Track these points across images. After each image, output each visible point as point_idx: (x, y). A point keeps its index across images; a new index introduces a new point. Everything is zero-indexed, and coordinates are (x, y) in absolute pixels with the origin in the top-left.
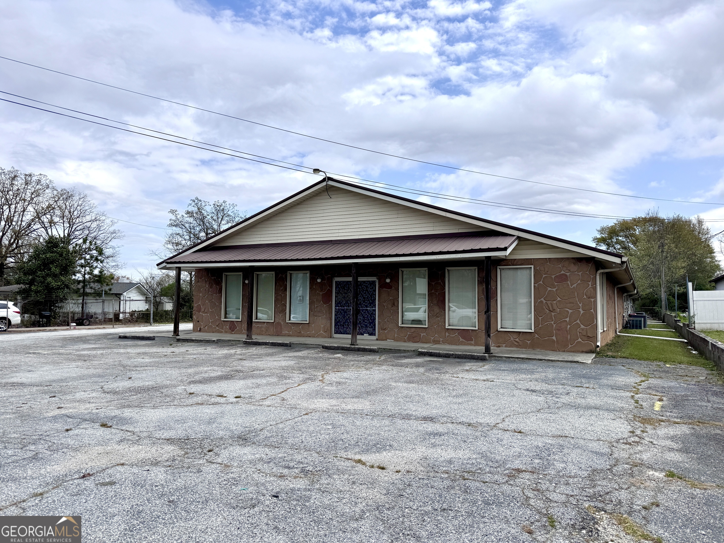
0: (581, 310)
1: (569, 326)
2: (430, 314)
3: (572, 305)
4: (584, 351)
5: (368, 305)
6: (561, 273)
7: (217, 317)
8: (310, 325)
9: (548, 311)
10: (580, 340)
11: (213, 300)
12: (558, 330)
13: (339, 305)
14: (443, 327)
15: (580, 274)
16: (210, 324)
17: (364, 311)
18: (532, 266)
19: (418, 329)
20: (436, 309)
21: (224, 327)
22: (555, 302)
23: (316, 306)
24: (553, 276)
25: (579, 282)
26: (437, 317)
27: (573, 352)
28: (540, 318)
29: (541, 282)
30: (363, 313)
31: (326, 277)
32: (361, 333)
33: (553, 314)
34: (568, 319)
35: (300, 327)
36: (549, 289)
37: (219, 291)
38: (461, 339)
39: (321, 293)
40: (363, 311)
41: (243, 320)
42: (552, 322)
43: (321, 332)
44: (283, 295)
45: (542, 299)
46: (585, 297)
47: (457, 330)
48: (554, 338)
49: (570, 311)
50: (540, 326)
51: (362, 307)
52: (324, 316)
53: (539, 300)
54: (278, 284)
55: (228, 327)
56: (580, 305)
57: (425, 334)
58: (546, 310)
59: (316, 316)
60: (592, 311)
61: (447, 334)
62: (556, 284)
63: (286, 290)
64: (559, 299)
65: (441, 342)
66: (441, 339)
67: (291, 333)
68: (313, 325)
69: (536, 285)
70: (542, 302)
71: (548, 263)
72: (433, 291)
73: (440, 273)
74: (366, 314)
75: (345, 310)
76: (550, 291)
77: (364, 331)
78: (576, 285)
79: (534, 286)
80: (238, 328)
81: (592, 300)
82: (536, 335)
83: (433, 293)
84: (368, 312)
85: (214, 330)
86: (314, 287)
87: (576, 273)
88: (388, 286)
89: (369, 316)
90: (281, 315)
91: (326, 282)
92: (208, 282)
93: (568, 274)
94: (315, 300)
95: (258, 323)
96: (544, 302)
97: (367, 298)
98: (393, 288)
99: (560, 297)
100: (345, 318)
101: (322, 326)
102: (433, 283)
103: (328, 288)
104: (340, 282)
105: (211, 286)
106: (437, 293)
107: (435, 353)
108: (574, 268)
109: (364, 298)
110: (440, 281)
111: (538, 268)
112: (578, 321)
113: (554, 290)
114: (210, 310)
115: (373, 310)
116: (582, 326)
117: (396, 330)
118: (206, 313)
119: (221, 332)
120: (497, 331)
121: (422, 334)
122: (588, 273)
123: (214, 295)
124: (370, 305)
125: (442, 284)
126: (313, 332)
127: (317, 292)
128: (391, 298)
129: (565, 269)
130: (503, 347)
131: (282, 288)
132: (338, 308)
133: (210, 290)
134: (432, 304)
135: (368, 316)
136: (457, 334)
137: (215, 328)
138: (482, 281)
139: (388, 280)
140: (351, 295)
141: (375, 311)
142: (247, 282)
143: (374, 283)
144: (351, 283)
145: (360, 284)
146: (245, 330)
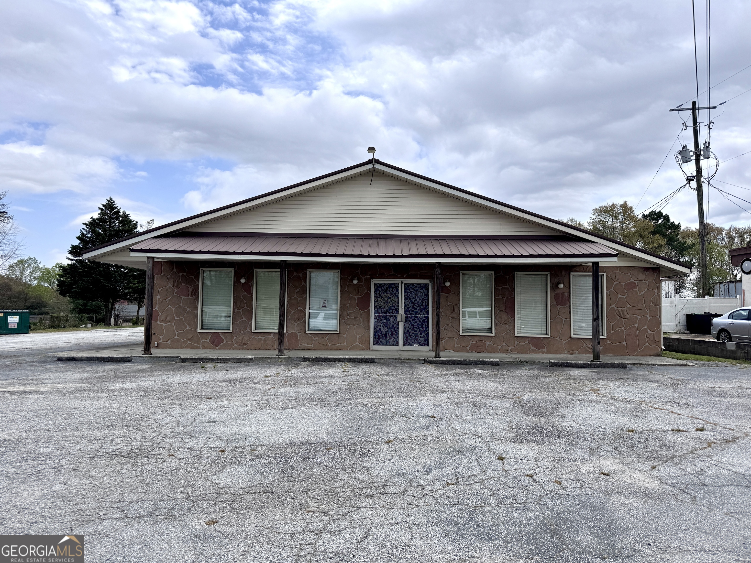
0: (648, 316)
1: (638, 332)
2: (497, 322)
3: (640, 311)
4: (652, 354)
5: (419, 312)
6: (631, 281)
7: (188, 328)
8: (341, 335)
9: (619, 318)
10: (647, 344)
11: (181, 305)
12: (629, 335)
13: (380, 312)
14: (512, 335)
15: (647, 282)
16: (176, 337)
17: (413, 318)
18: (605, 274)
19: (483, 338)
20: (504, 316)
21: (201, 341)
22: (625, 309)
23: (348, 312)
24: (623, 284)
25: (646, 290)
26: (505, 324)
27: (642, 356)
28: (612, 324)
29: (612, 289)
30: (411, 320)
31: (363, 278)
32: (409, 343)
33: (623, 320)
34: (637, 325)
35: (327, 338)
36: (620, 296)
37: (192, 292)
38: (532, 348)
39: (356, 297)
40: (411, 318)
41: (234, 330)
42: (623, 328)
43: (357, 343)
44: (299, 299)
45: (614, 306)
46: (652, 304)
47: (528, 338)
48: (624, 343)
49: (639, 317)
50: (612, 332)
51: (411, 314)
52: (361, 324)
53: (611, 307)
54: (291, 285)
55: (208, 341)
56: (648, 312)
57: (491, 343)
58: (618, 317)
59: (349, 325)
60: (658, 317)
61: (516, 342)
62: (626, 291)
63: (304, 292)
64: (629, 306)
65: (510, 351)
66: (510, 348)
67: (312, 345)
68: (345, 336)
69: (608, 292)
70: (613, 308)
71: (619, 271)
72: (500, 297)
73: (507, 277)
74: (416, 322)
75: (388, 317)
76: (620, 297)
77: (413, 341)
78: (643, 292)
79: (606, 293)
80: (225, 342)
81: (658, 307)
82: (608, 341)
83: (500, 298)
84: (418, 319)
85: (183, 345)
86: (346, 289)
87: (644, 281)
88: (447, 290)
89: (420, 323)
90: (296, 324)
91: (363, 283)
92: (172, 280)
93: (636, 282)
94: (348, 305)
95: (260, 335)
96: (616, 308)
97: (417, 303)
98: (452, 292)
99: (630, 304)
100: (388, 327)
101: (358, 336)
102: (500, 288)
103: (366, 291)
104: (380, 284)
105: (178, 285)
106: (505, 299)
107: (571, 363)
108: (642, 276)
109: (413, 303)
110: (508, 286)
111: (609, 276)
112: (646, 327)
113: (625, 297)
114: (176, 318)
115: (425, 317)
116: (649, 331)
117: (456, 340)
118: (169, 321)
119: (197, 348)
120: (570, 338)
121: (487, 344)
122: (654, 281)
123: (183, 297)
124: (421, 312)
125: (510, 289)
126: (346, 344)
127: (351, 295)
128: (449, 304)
129: (633, 277)
130: (575, 353)
131: (298, 290)
132: (378, 315)
133: (176, 291)
134: (498, 311)
135: (418, 324)
136: (527, 342)
137: (185, 342)
138: (555, 287)
139: (448, 284)
140: (396, 299)
141: (427, 318)
142: (243, 281)
143: (426, 287)
144: (396, 286)
145: (407, 287)
146: (237, 343)
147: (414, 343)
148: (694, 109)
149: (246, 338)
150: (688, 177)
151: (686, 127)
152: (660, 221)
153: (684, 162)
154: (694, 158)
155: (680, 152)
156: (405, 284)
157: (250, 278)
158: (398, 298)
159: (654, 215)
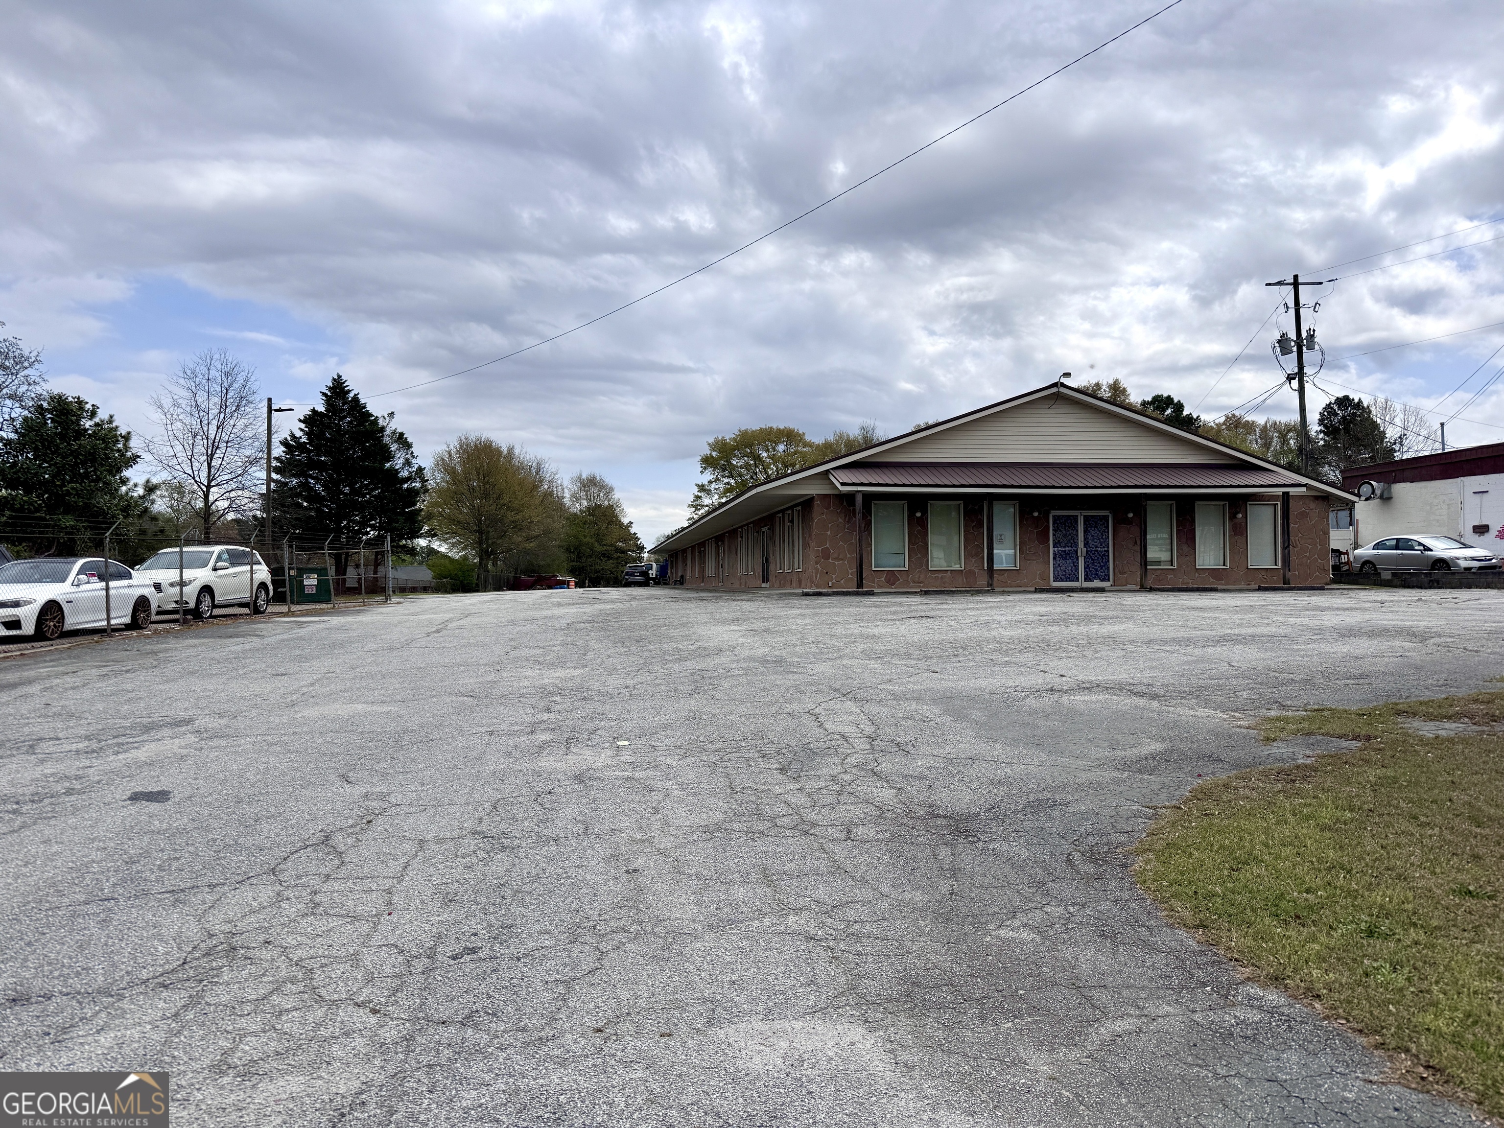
2: (1178, 554)
4: (1322, 583)
5: (1099, 545)
8: (1021, 571)
9: (1292, 547)
10: (1317, 573)
12: (1301, 565)
13: (1059, 545)
14: (1193, 567)
16: (851, 576)
17: (1094, 552)
19: (1164, 571)
20: (1185, 548)
21: (877, 579)
22: (1297, 538)
23: (1029, 547)
24: (1296, 513)
26: (1186, 556)
30: (1091, 554)
31: (1042, 510)
32: (1090, 579)
33: (1296, 549)
34: (1308, 554)
35: (1011, 575)
36: (1292, 525)
38: (1212, 580)
39: (1036, 531)
40: (1091, 552)
41: (911, 567)
43: (1039, 580)
44: (978, 534)
47: (1208, 570)
51: (1091, 548)
52: (1041, 560)
54: (968, 518)
55: (883, 579)
56: (1318, 541)
57: (1171, 576)
59: (1029, 561)
61: (1197, 575)
62: (1298, 520)
63: (981, 525)
64: (1300, 535)
65: (1190, 584)
66: (1191, 581)
68: (1025, 572)
73: (1188, 508)
74: (1096, 556)
75: (1067, 551)
76: (1292, 527)
77: (1094, 576)
79: (1280, 523)
80: (901, 580)
83: (1181, 529)
84: (1098, 553)
86: (1025, 522)
88: (1131, 521)
89: (1100, 557)
90: (976, 560)
91: (1041, 516)
94: (1028, 540)
95: (937, 572)
97: (1097, 536)
98: (1134, 524)
100: (1068, 562)
101: (1040, 573)
102: (1181, 519)
103: (1045, 524)
104: (1059, 516)
105: (848, 521)
106: (1185, 530)
108: (1312, 505)
109: (1093, 536)
110: (1188, 517)
112: (1316, 556)
114: (849, 556)
115: (1105, 550)
117: (1137, 574)
118: (842, 559)
119: (873, 587)
120: (1248, 568)
121: (1168, 577)
123: (855, 533)
124: (1101, 545)
125: (1190, 520)
126: (1026, 580)
127: (1031, 529)
128: (1131, 536)
129: (1305, 506)
130: (1251, 584)
131: (975, 524)
132: (1057, 549)
134: (1180, 542)
135: (1098, 558)
136: (1207, 574)
138: (1233, 517)
139: (1131, 515)
140: (1075, 532)
141: (1108, 551)
142: (918, 515)
143: (1106, 518)
144: (1075, 518)
145: (1086, 519)
146: (914, 582)
147: (1095, 578)
148: (1296, 284)
149: (922, 576)
150: (1289, 375)
151: (1287, 308)
152: (1169, 411)
153: (1282, 355)
154: (1295, 349)
155: (1279, 342)
156: (1085, 516)
157: (925, 512)
158: (1077, 531)
159: (1159, 402)
